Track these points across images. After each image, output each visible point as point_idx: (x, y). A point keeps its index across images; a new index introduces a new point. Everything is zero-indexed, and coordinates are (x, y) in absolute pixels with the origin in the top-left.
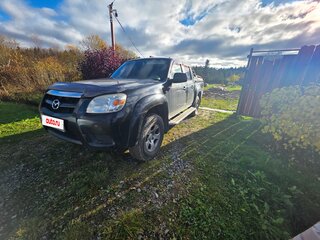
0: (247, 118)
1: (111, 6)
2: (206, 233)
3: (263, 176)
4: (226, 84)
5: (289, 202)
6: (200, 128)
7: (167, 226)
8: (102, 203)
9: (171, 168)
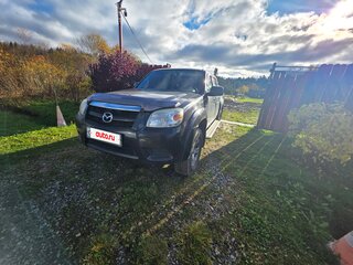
0: (268, 132)
1: (119, 4)
2: (269, 239)
3: (302, 187)
4: (236, 95)
5: (327, 209)
6: (227, 142)
7: (232, 235)
8: (162, 217)
9: (214, 181)
